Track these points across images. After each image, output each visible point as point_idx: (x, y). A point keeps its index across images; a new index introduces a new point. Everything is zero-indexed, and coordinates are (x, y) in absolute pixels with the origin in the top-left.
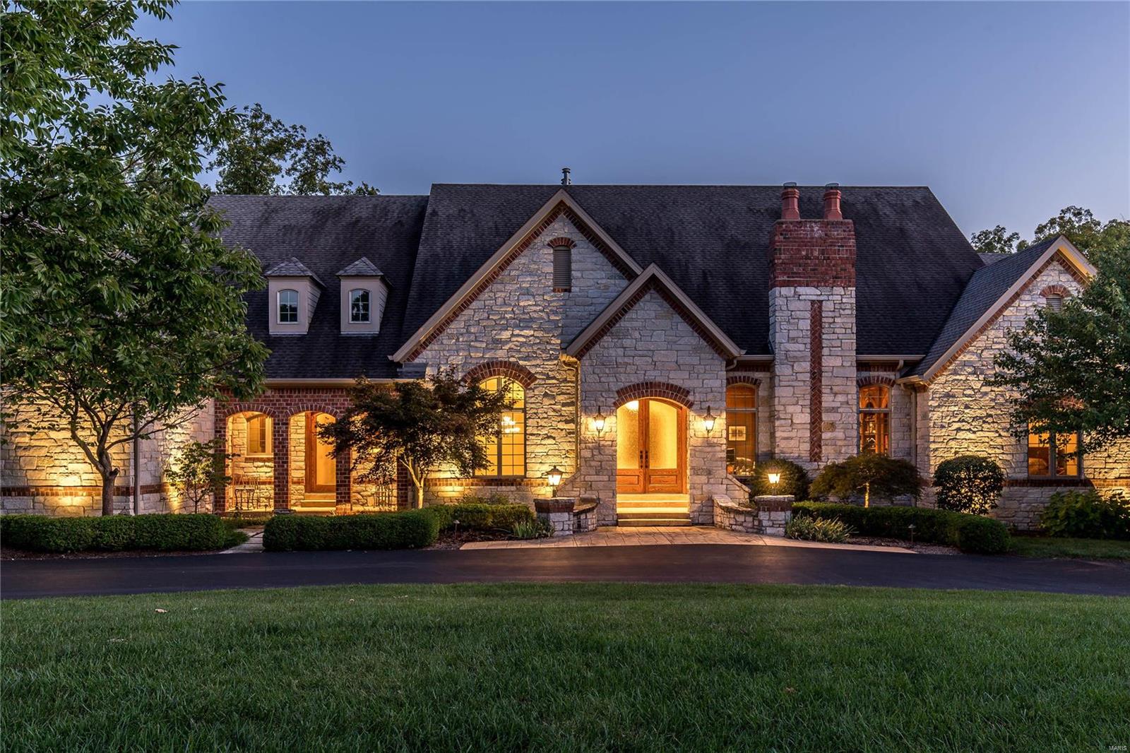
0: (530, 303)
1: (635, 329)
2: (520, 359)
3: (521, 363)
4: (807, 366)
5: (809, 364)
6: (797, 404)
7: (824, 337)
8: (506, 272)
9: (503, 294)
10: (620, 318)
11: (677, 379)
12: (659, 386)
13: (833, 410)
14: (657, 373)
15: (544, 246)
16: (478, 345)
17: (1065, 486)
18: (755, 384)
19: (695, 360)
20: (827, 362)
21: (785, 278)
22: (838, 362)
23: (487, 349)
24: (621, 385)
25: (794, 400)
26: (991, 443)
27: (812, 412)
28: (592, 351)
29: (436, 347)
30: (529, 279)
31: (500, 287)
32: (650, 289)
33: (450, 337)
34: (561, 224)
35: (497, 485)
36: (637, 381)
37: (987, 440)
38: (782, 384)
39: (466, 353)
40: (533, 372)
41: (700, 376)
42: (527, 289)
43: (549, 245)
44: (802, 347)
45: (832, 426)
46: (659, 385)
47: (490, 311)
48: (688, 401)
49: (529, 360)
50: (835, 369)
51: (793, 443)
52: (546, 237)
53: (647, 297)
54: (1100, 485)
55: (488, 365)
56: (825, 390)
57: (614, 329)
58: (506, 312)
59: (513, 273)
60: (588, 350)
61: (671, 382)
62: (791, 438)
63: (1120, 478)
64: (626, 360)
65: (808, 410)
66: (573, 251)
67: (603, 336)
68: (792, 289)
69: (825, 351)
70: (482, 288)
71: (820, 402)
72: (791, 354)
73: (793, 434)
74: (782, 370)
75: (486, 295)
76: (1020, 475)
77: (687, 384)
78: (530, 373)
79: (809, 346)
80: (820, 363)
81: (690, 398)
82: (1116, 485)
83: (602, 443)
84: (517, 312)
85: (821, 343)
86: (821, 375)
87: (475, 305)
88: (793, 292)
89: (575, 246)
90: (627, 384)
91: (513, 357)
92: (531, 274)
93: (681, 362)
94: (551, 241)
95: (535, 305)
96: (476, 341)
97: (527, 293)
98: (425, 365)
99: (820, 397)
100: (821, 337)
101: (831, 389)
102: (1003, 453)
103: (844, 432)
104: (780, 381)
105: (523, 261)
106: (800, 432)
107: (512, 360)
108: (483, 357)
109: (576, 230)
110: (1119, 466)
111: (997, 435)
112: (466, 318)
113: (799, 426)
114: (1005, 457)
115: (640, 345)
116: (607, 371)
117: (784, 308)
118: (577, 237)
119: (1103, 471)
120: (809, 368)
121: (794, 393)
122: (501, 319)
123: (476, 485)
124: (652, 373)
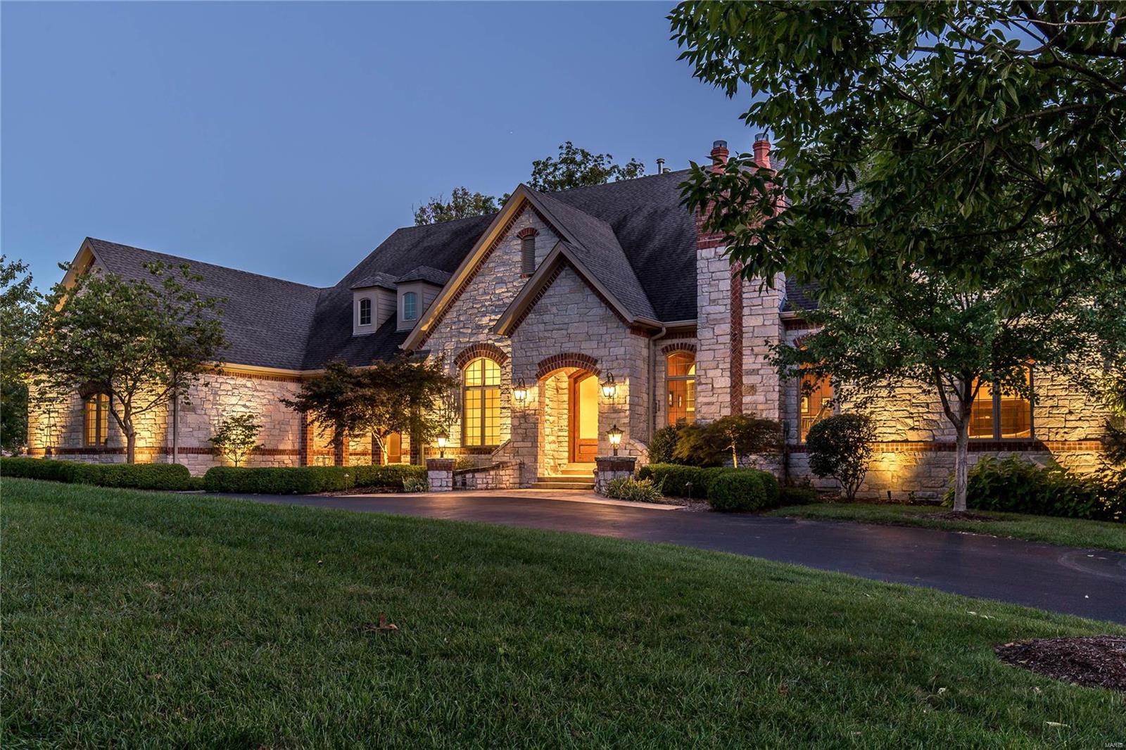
0: (503, 290)
1: (552, 305)
2: (495, 341)
3: (497, 344)
4: (726, 328)
5: (729, 325)
6: (717, 368)
7: (744, 296)
8: (486, 265)
9: (484, 285)
10: (541, 296)
11: (588, 349)
12: (572, 357)
13: (755, 372)
14: (571, 344)
15: (514, 239)
16: (465, 331)
17: (1009, 450)
18: (691, 350)
19: (602, 330)
20: (748, 322)
21: (707, 240)
22: (759, 321)
23: (472, 334)
24: (542, 358)
25: (714, 364)
26: (914, 401)
27: (732, 375)
28: (520, 328)
29: (436, 336)
30: (502, 269)
31: (481, 278)
32: (565, 266)
33: (447, 325)
34: (527, 216)
35: (478, 453)
36: (555, 353)
37: (908, 397)
38: (703, 348)
39: (457, 339)
40: (505, 351)
41: (607, 345)
42: (501, 277)
43: (518, 236)
44: (722, 309)
45: (753, 389)
46: (571, 355)
47: (475, 301)
48: (596, 370)
49: (502, 342)
50: (756, 328)
51: (713, 409)
52: (516, 230)
53: (563, 273)
54: (1058, 448)
55: (472, 348)
56: (746, 352)
57: (536, 307)
58: (486, 300)
59: (491, 265)
60: (516, 328)
61: (583, 352)
62: (713, 403)
63: (1086, 439)
64: (546, 334)
65: (729, 374)
66: (537, 239)
67: (528, 314)
68: (713, 249)
69: (746, 311)
70: (469, 280)
71: (741, 365)
72: (712, 317)
73: (714, 399)
74: (704, 334)
75: (471, 287)
76: (951, 437)
77: (595, 354)
78: (503, 352)
79: (729, 307)
80: (741, 324)
81: (598, 366)
82: (1080, 449)
83: (527, 412)
84: (494, 299)
85: (741, 303)
86: (742, 337)
87: (463, 296)
88: (713, 253)
89: (538, 234)
90: (546, 357)
91: (490, 339)
92: (504, 264)
93: (590, 332)
94: (520, 233)
95: (507, 292)
96: (464, 327)
97: (501, 281)
98: (429, 352)
99: (741, 360)
100: (741, 296)
101: (752, 350)
102: (928, 412)
103: (765, 396)
104: (702, 345)
105: (498, 254)
106: (721, 396)
107: (490, 342)
108: (468, 342)
109: (539, 220)
110: (1085, 425)
111: (920, 391)
112: (458, 308)
113: (720, 391)
114: (930, 416)
115: (557, 320)
116: (531, 346)
117: (705, 270)
118: (539, 226)
119: (1062, 431)
120: (729, 330)
121: (714, 357)
122: (482, 307)
123: (464, 453)
124: (569, 345)
